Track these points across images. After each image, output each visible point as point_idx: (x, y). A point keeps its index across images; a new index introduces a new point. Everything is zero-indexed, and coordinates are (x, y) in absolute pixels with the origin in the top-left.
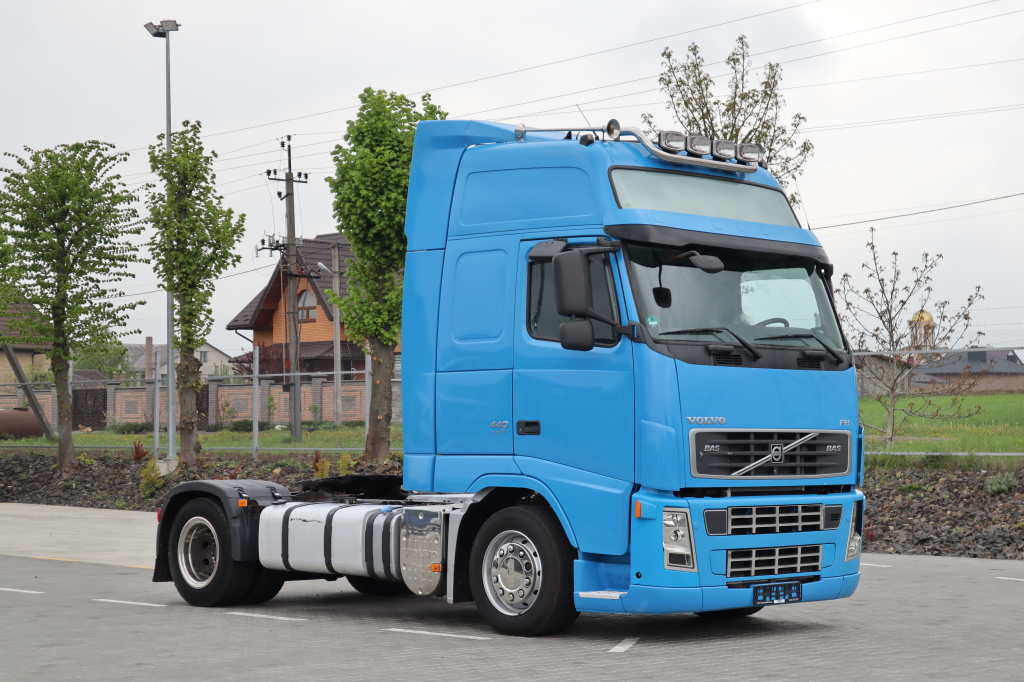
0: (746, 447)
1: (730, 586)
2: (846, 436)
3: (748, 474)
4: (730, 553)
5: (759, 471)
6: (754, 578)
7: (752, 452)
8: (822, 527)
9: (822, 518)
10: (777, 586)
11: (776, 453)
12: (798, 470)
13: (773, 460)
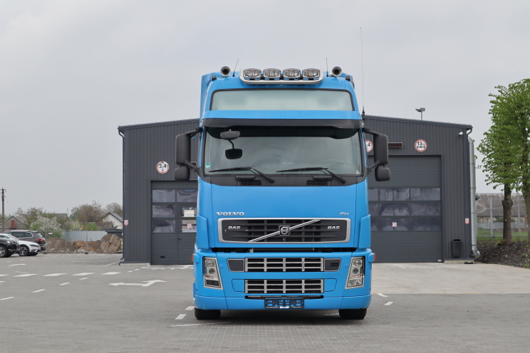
0: (263, 227)
1: (247, 297)
2: (345, 222)
3: (263, 240)
4: (246, 281)
5: (269, 239)
6: (265, 294)
7: (265, 230)
8: (322, 270)
9: (322, 265)
10: (284, 300)
11: (284, 230)
12: (303, 239)
13: (281, 234)
